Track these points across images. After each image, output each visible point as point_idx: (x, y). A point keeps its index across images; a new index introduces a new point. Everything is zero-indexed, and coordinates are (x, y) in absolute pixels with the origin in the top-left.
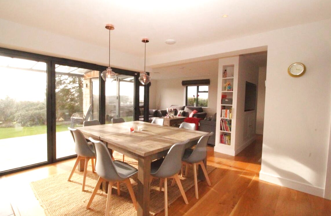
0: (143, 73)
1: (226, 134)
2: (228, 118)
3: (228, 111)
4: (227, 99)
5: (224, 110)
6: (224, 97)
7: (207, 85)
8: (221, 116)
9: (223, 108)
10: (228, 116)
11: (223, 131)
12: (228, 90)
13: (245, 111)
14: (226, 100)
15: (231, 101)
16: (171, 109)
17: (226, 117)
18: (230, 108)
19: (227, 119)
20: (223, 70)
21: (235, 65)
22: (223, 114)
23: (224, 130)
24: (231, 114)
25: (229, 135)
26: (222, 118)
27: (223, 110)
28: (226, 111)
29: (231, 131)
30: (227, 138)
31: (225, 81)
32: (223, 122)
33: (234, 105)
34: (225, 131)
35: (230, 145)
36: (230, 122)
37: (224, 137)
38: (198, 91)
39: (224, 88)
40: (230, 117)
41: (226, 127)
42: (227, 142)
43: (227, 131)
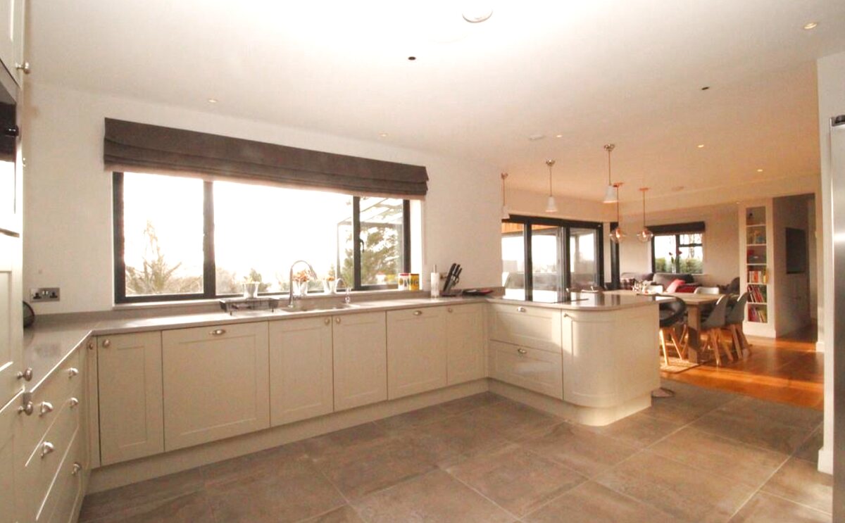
0: (606, 223)
1: (758, 308)
2: (760, 283)
3: (760, 273)
4: (756, 255)
5: (753, 272)
6: (751, 253)
7: (700, 233)
8: (748, 281)
9: (750, 268)
10: (759, 279)
11: (753, 303)
12: (757, 243)
13: (788, 273)
14: (756, 257)
15: (763, 259)
16: (625, 280)
17: (757, 282)
18: (763, 269)
19: (758, 285)
20: (747, 215)
21: (767, 208)
22: (752, 278)
23: (754, 301)
24: (764, 277)
25: (764, 308)
26: (750, 283)
27: (750, 272)
28: (757, 274)
29: (766, 301)
30: (760, 313)
31: (750, 231)
32: (751, 289)
33: (770, 263)
34: (756, 303)
35: (766, 322)
36: (764, 289)
37: (755, 311)
38: (678, 245)
39: (750, 240)
40: (764, 281)
41: (757, 296)
42: (760, 319)
43: (759, 302)
